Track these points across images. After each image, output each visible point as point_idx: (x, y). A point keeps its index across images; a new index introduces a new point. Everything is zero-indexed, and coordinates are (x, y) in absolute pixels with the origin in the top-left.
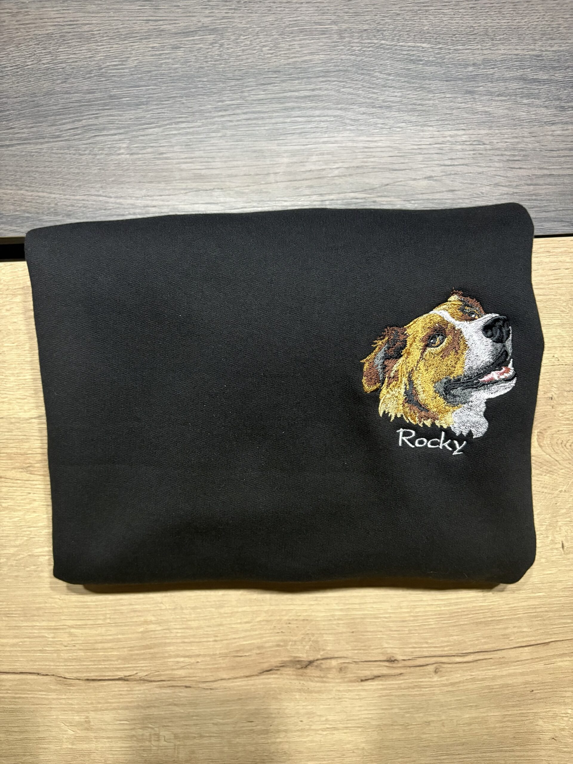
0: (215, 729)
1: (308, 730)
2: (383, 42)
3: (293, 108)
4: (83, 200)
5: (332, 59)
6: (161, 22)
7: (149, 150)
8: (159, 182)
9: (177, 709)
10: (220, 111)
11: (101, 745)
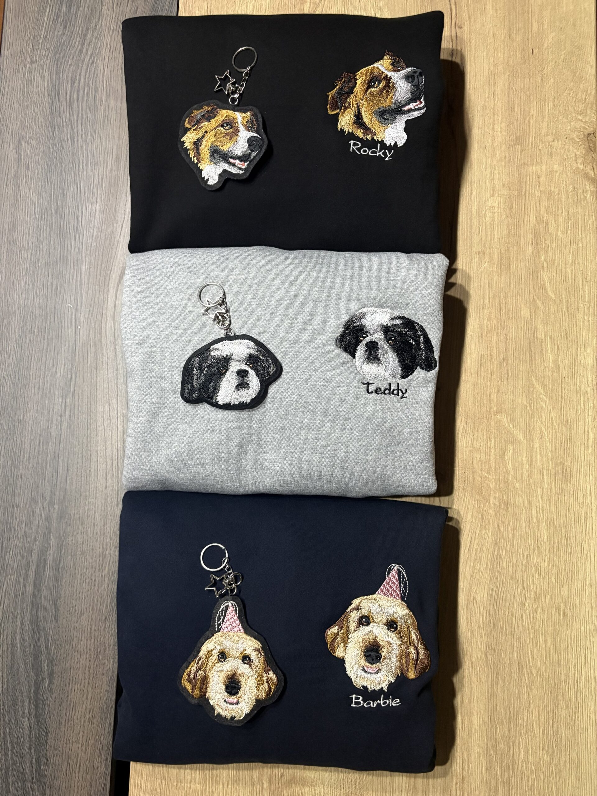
0: (489, 170)
1: (494, 109)
2: (42, 36)
3: (78, 95)
4: (124, 236)
5: (49, 68)
6: (9, 176)
7: (95, 190)
8: (118, 185)
9: (474, 194)
10: (74, 142)
11: (495, 246)
